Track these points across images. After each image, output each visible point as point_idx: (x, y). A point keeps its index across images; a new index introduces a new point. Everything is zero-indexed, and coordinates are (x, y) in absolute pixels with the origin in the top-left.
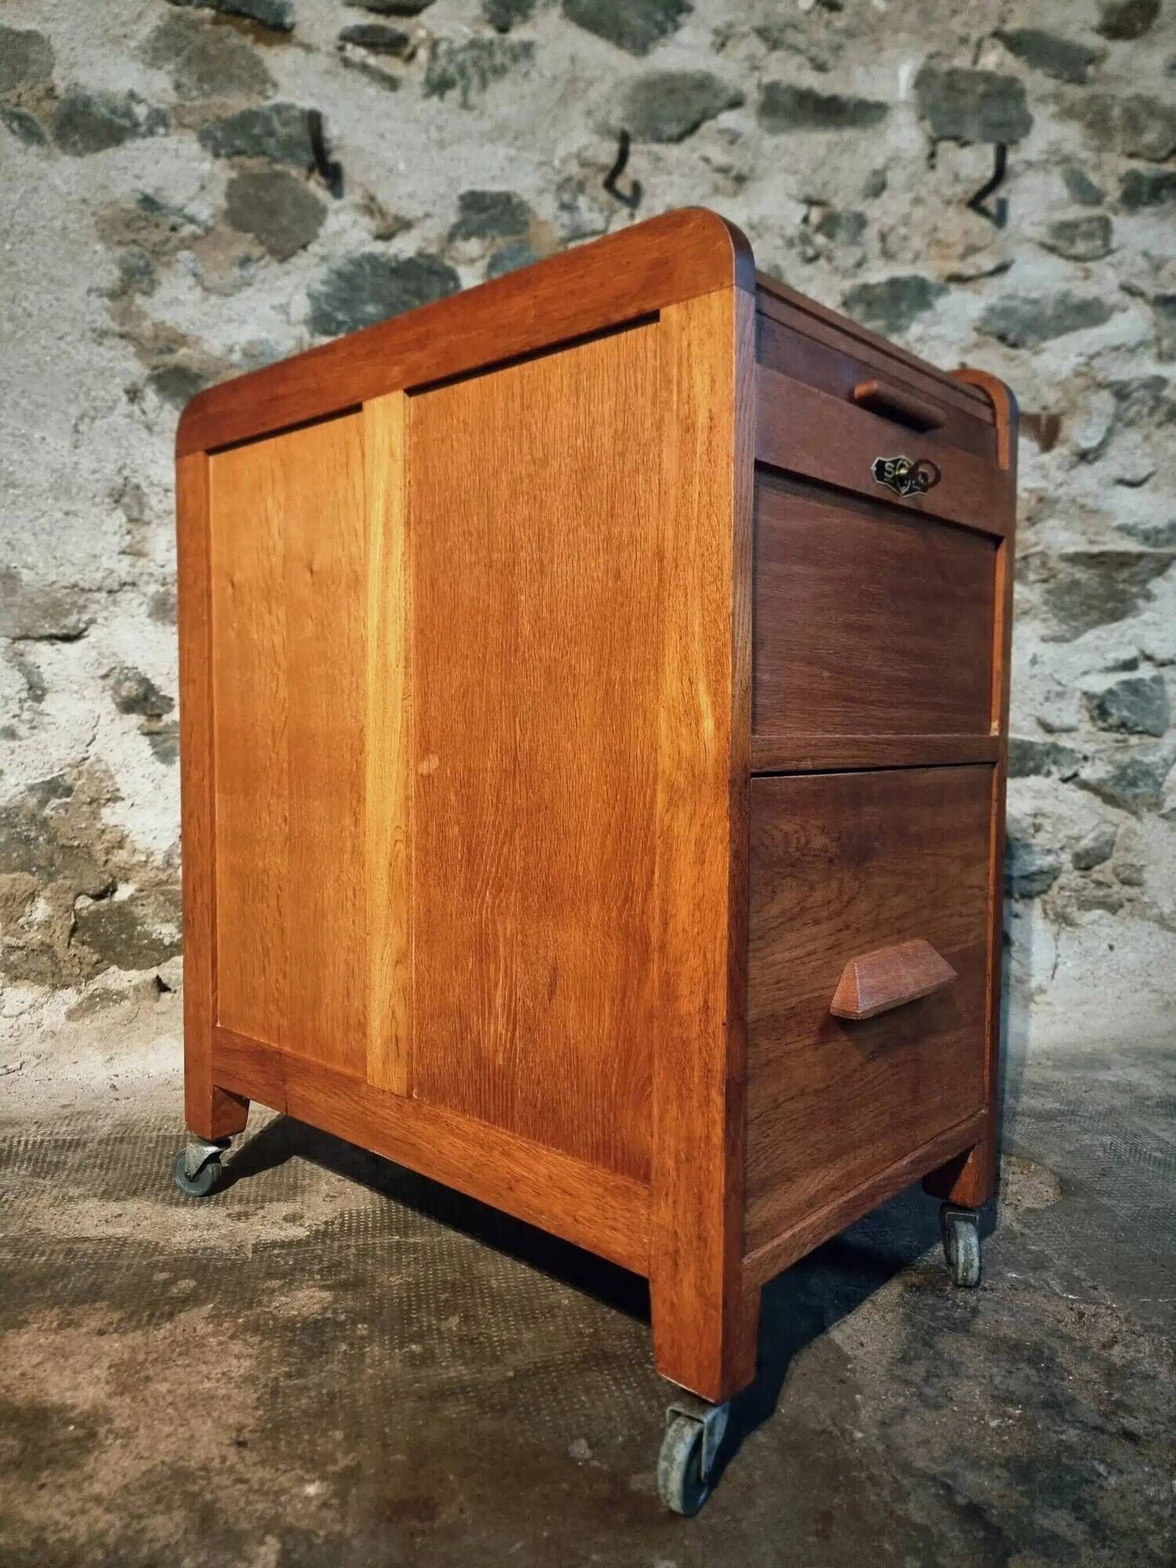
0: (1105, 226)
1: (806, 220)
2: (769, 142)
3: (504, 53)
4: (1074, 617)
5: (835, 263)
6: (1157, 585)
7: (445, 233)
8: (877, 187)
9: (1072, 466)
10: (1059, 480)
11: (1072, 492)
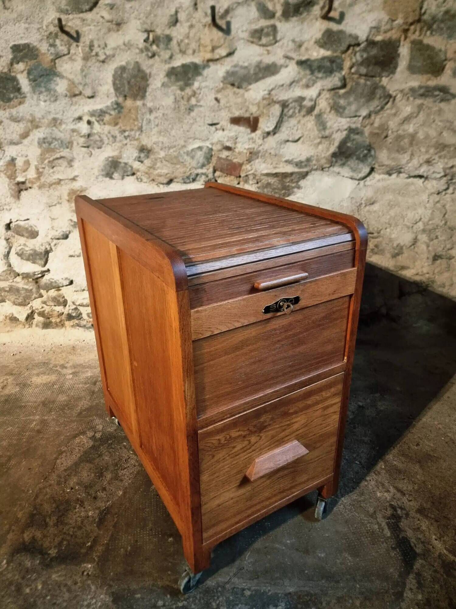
0: (274, 28)
1: (146, 40)
2: (128, 5)
5: (161, 58)
6: (302, 183)
7: (9, 62)
8: (175, 21)
9: (264, 138)
10: (260, 143)
11: (265, 149)
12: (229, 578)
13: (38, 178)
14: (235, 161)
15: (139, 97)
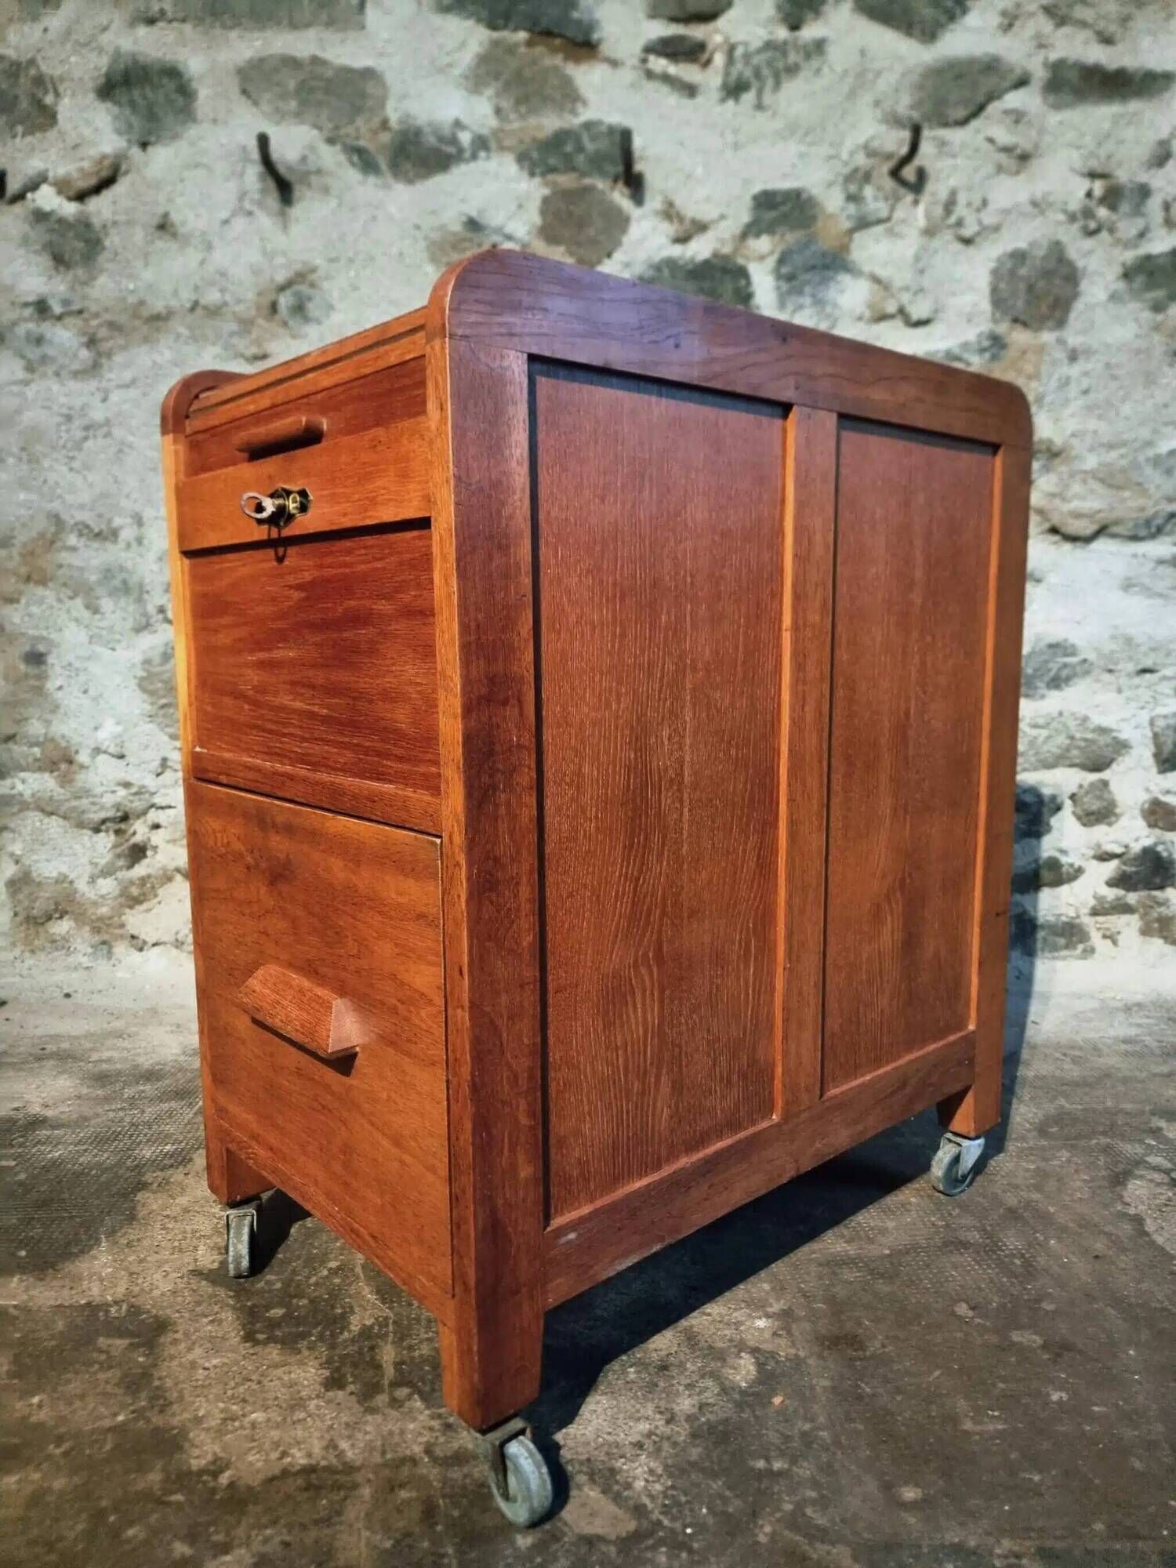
1: (1089, 195)
2: (1054, 118)
3: (798, 52)
5: (1119, 235)
7: (738, 232)
8: (1163, 156)
15: (1050, 324)
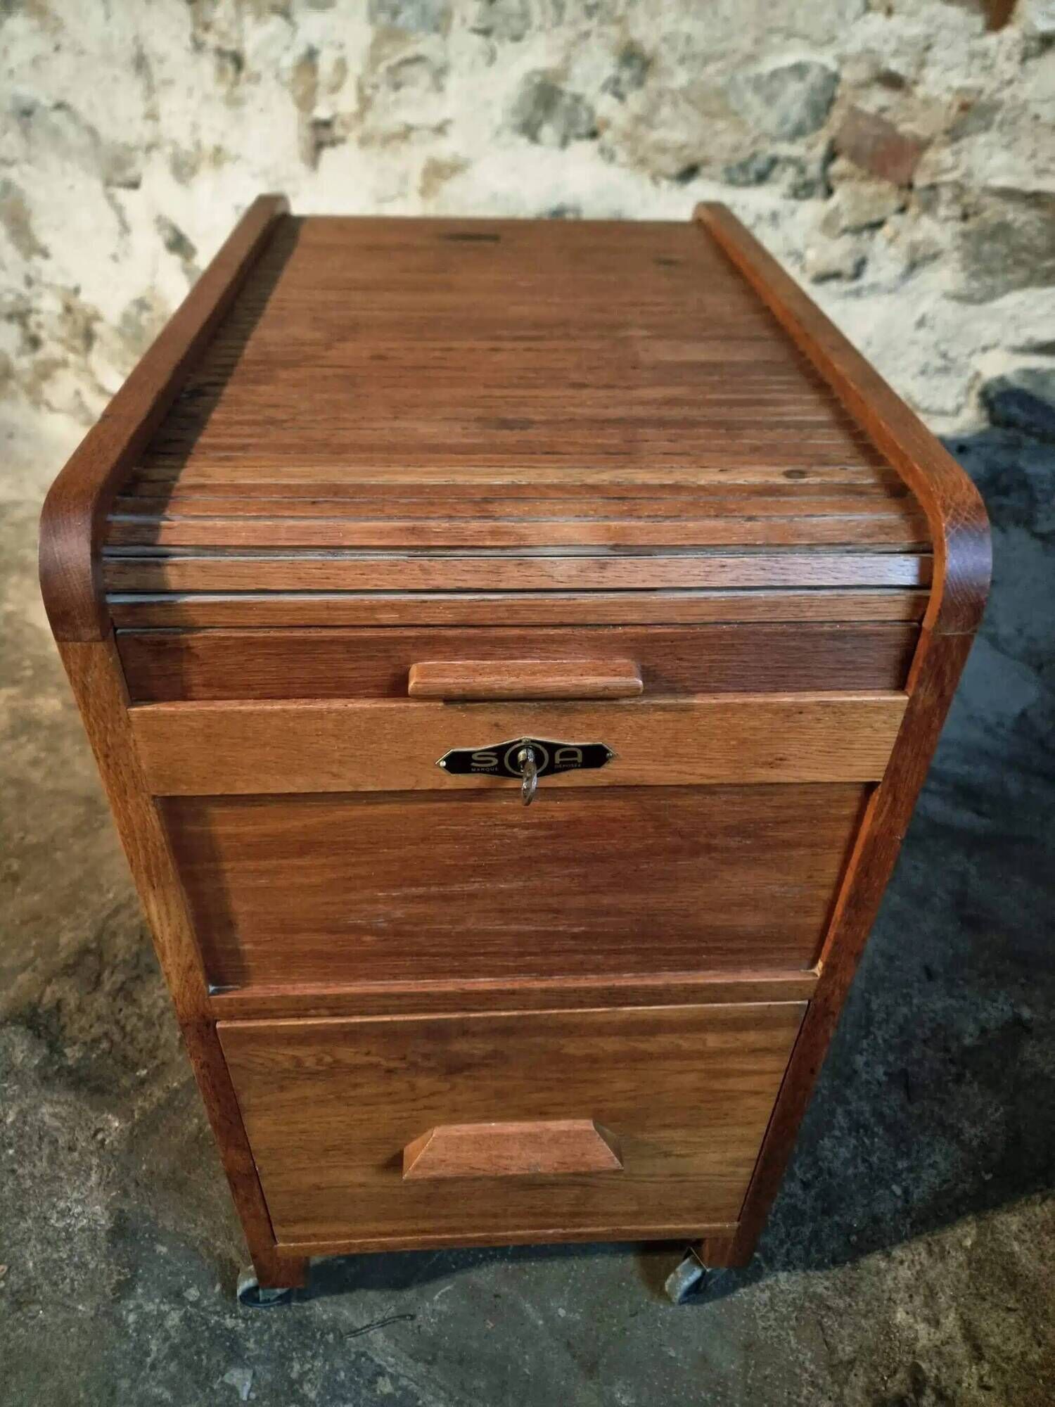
4: (990, 272)
9: (1025, 57)
10: (1007, 77)
11: (1023, 96)
12: (366, 1322)
13: (360, 115)
14: (905, 128)
